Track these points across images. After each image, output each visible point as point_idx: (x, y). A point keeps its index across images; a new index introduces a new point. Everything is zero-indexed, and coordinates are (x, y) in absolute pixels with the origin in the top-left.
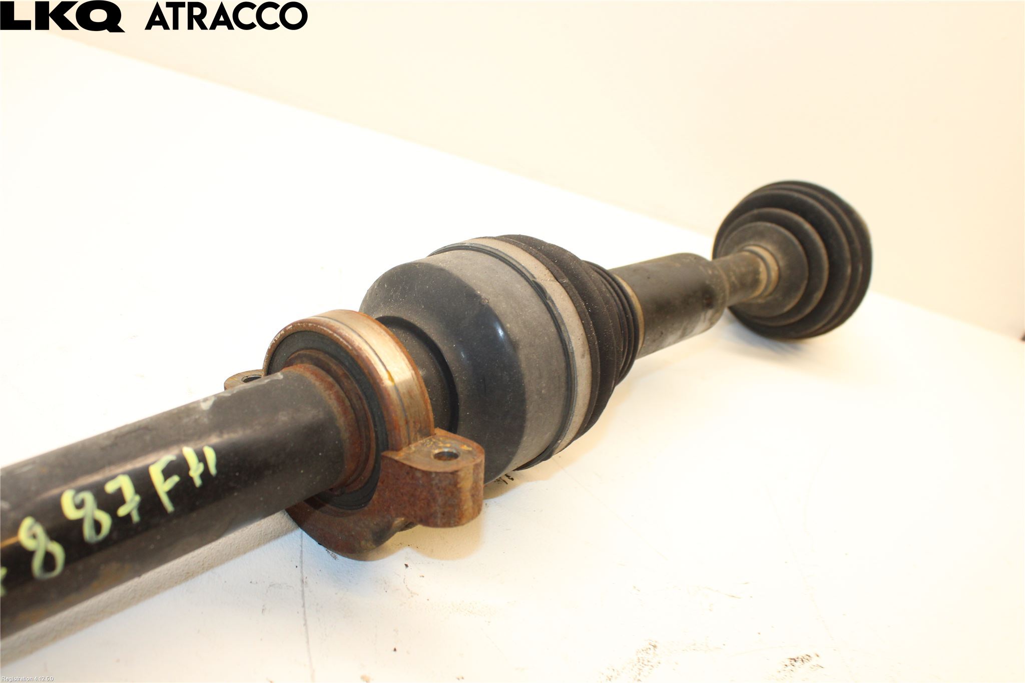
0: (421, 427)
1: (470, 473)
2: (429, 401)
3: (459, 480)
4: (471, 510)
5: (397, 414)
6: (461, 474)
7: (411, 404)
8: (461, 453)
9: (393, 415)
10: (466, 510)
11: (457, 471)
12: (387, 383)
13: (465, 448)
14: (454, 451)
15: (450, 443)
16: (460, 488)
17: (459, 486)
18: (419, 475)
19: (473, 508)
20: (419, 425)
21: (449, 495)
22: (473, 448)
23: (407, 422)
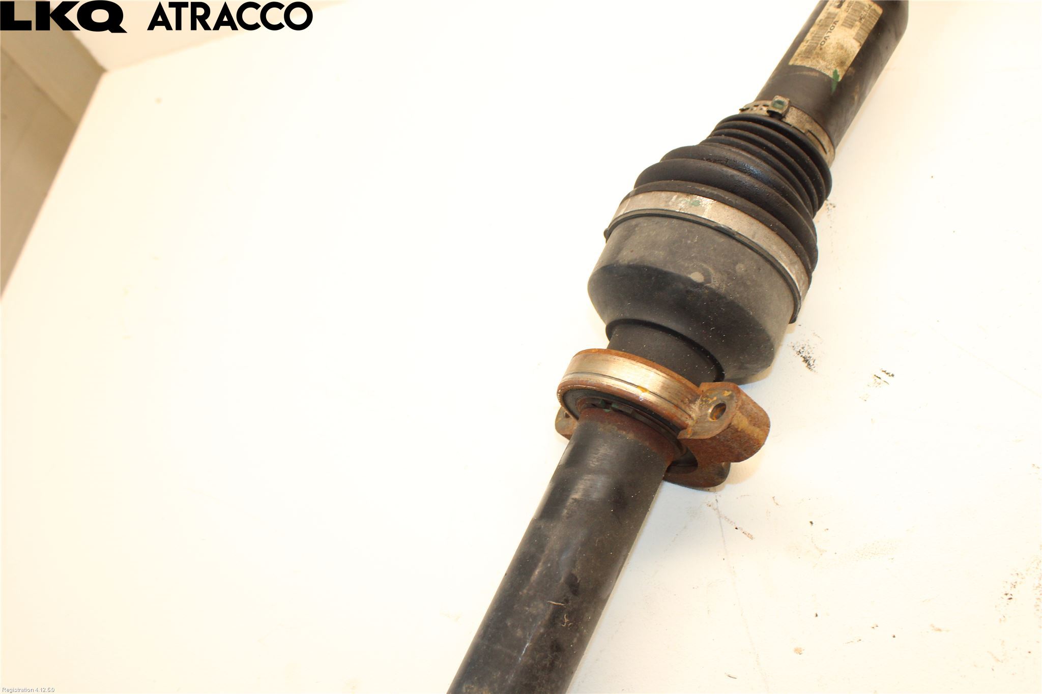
0: (689, 399)
1: (740, 417)
2: (681, 377)
3: (736, 427)
4: (761, 433)
5: (665, 408)
6: (735, 422)
7: (669, 393)
8: (726, 401)
9: (664, 412)
10: (758, 436)
11: (730, 424)
12: (644, 396)
13: (727, 394)
14: (720, 402)
15: (715, 396)
16: (742, 429)
17: (739, 430)
18: (709, 441)
19: (762, 430)
20: (687, 399)
21: (738, 438)
22: (732, 391)
23: (677, 406)
